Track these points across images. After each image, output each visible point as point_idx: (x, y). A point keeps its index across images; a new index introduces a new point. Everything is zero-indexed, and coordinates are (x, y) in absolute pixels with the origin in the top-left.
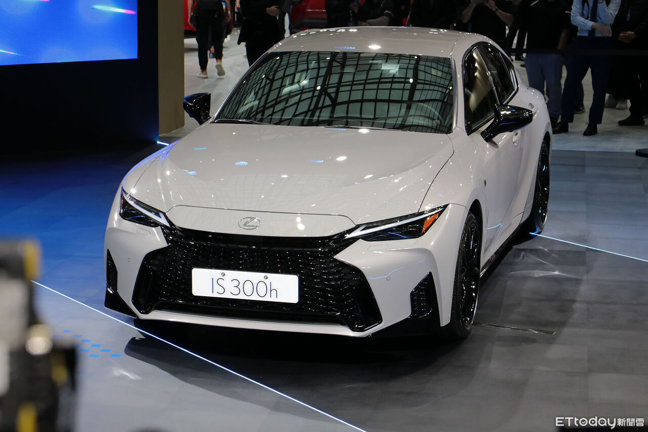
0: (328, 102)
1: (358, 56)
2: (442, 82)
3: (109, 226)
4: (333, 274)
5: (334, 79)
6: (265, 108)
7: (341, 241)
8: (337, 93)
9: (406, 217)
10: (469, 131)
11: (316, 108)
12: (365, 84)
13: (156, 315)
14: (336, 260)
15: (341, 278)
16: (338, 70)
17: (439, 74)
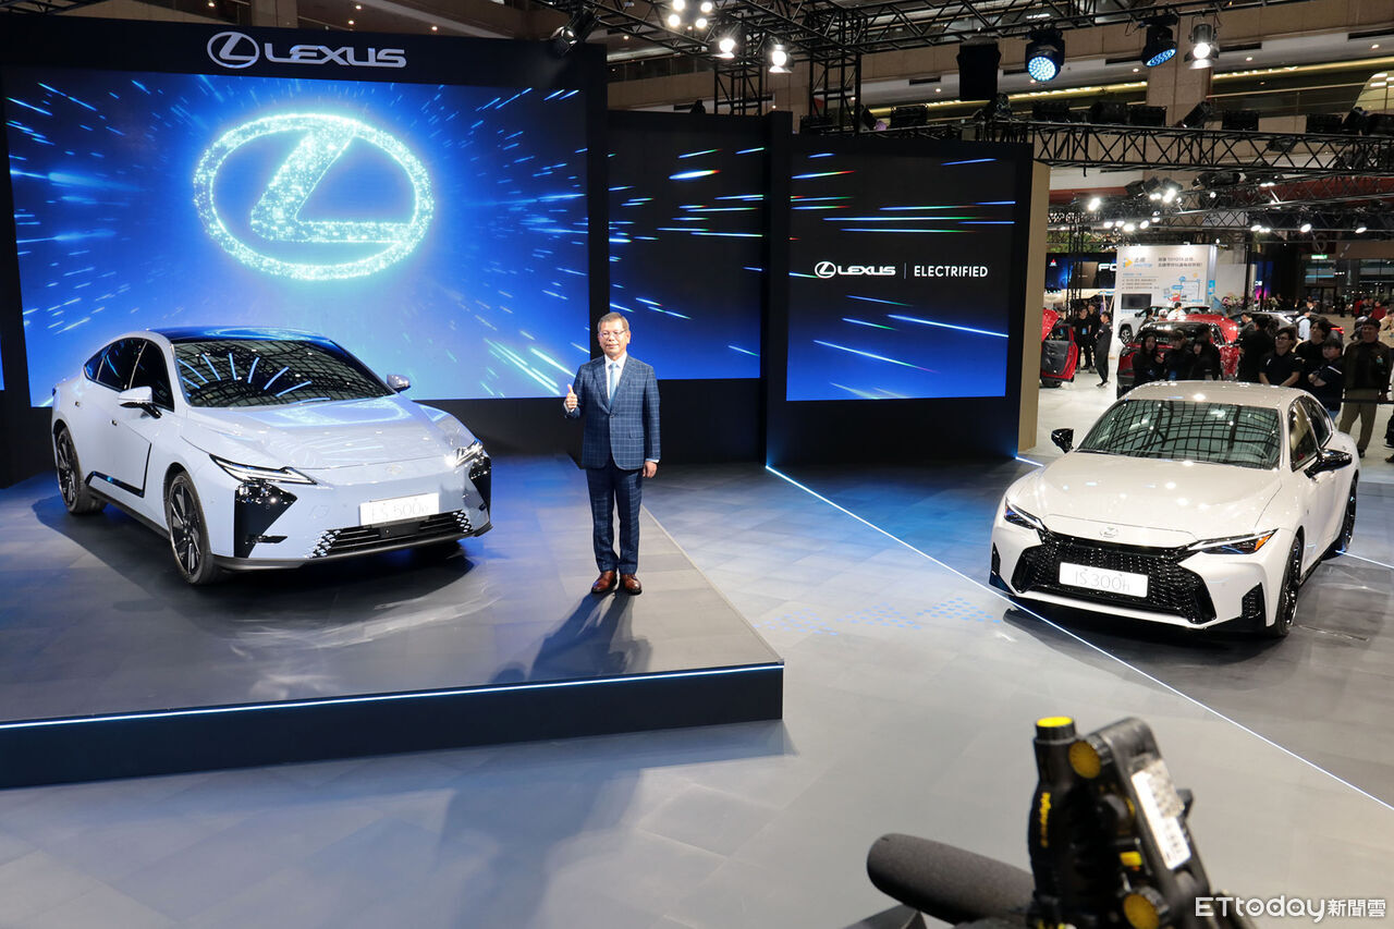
0: (1159, 439)
1: (1184, 405)
2: (1266, 426)
3: (995, 525)
4: (1177, 577)
5: (1165, 421)
6: (1112, 442)
7: (1185, 552)
8: (1167, 433)
9: (1240, 537)
10: (1294, 468)
11: (1149, 444)
12: (1190, 426)
13: (1029, 595)
14: (1179, 567)
15: (1182, 581)
16: (1168, 414)
17: (1262, 419)
